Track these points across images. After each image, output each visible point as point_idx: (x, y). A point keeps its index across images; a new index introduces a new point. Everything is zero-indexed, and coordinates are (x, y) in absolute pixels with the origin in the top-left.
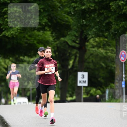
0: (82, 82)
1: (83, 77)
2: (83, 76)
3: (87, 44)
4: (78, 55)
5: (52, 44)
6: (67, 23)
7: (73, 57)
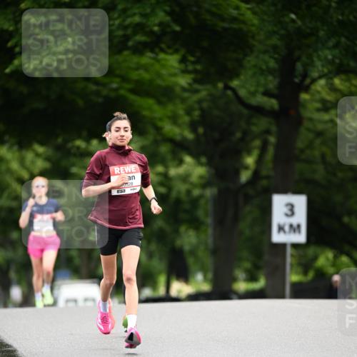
0: (287, 228)
1: (289, 213)
2: (291, 207)
3: (304, 96)
4: (272, 139)
5: (183, 100)
6: (235, 26)
7: (257, 143)
